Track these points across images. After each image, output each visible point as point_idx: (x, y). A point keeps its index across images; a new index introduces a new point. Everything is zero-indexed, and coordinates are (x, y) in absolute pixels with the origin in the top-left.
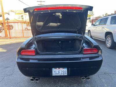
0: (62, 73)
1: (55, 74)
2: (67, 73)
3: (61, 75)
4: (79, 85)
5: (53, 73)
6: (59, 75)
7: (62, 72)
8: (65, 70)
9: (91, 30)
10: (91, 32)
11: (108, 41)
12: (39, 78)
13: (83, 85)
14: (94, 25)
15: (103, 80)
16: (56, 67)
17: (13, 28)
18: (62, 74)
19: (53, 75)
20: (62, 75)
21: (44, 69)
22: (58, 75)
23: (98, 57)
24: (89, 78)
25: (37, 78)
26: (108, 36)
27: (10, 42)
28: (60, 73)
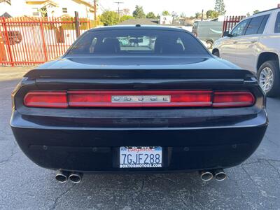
0: (148, 161)
1: (126, 162)
2: (161, 162)
3: (146, 166)
4: (191, 192)
5: (121, 162)
6: (137, 166)
7: (149, 158)
8: (158, 152)
9: (220, 50)
10: (220, 53)
11: (264, 76)
12: (81, 174)
13: (202, 192)
14: (230, 36)
15: (257, 179)
16: (129, 144)
17: (20, 40)
18: (147, 163)
19: (121, 166)
20: (148, 166)
21: (96, 148)
22: (134, 166)
23: (254, 116)
24: (222, 176)
25: (75, 173)
26: (267, 63)
27: (12, 74)
28: (142, 161)
